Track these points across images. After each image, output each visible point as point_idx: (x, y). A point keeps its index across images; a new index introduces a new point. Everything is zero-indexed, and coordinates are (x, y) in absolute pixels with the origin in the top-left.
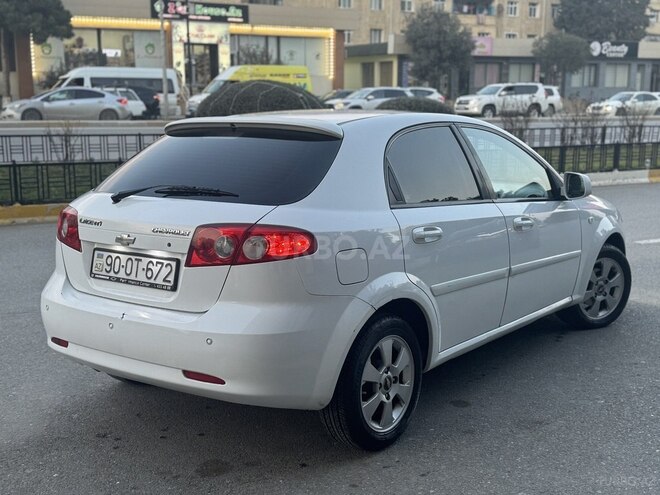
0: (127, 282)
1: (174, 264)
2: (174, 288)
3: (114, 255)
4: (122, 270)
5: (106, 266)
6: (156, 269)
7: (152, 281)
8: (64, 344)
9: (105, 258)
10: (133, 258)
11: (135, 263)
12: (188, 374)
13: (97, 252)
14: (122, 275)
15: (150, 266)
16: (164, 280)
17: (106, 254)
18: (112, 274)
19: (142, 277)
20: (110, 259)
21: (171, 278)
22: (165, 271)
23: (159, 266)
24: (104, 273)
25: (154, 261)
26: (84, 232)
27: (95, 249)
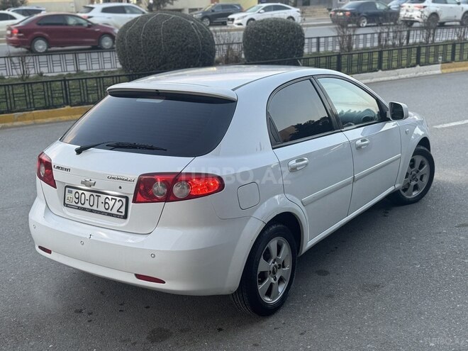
0: (91, 211)
1: (124, 200)
2: (125, 217)
3: (80, 192)
4: (87, 202)
5: (75, 199)
6: (111, 203)
7: (109, 211)
8: (49, 252)
9: (74, 193)
10: (95, 194)
11: (96, 198)
12: (138, 276)
13: (67, 189)
14: (87, 205)
15: (107, 201)
16: (118, 211)
17: (74, 191)
18: (79, 205)
19: (101, 208)
20: (77, 194)
21: (123, 209)
22: (118, 205)
23: (114, 201)
24: (74, 204)
25: (110, 197)
26: (57, 175)
27: (66, 187)
